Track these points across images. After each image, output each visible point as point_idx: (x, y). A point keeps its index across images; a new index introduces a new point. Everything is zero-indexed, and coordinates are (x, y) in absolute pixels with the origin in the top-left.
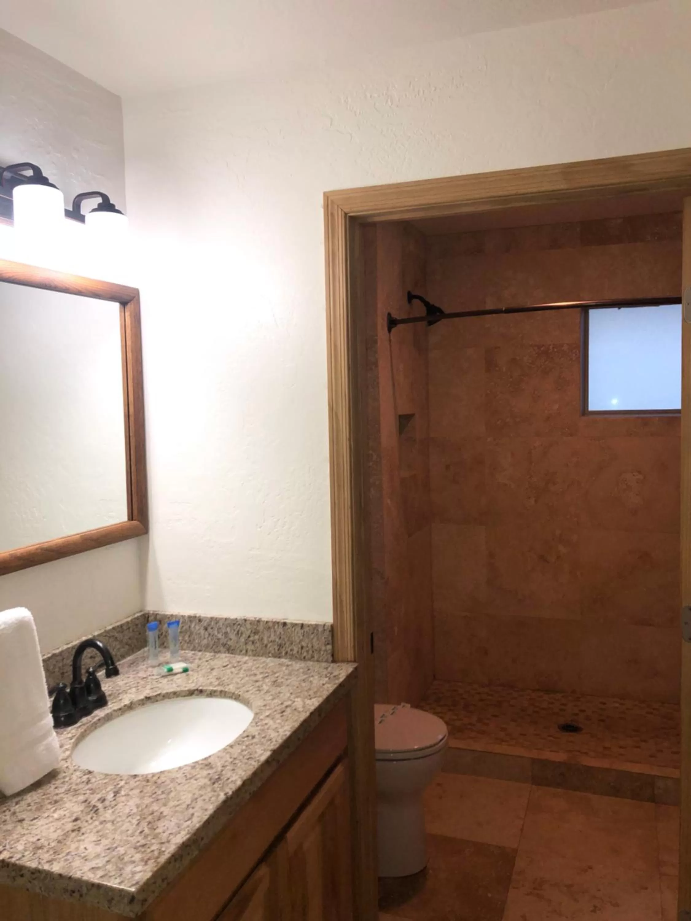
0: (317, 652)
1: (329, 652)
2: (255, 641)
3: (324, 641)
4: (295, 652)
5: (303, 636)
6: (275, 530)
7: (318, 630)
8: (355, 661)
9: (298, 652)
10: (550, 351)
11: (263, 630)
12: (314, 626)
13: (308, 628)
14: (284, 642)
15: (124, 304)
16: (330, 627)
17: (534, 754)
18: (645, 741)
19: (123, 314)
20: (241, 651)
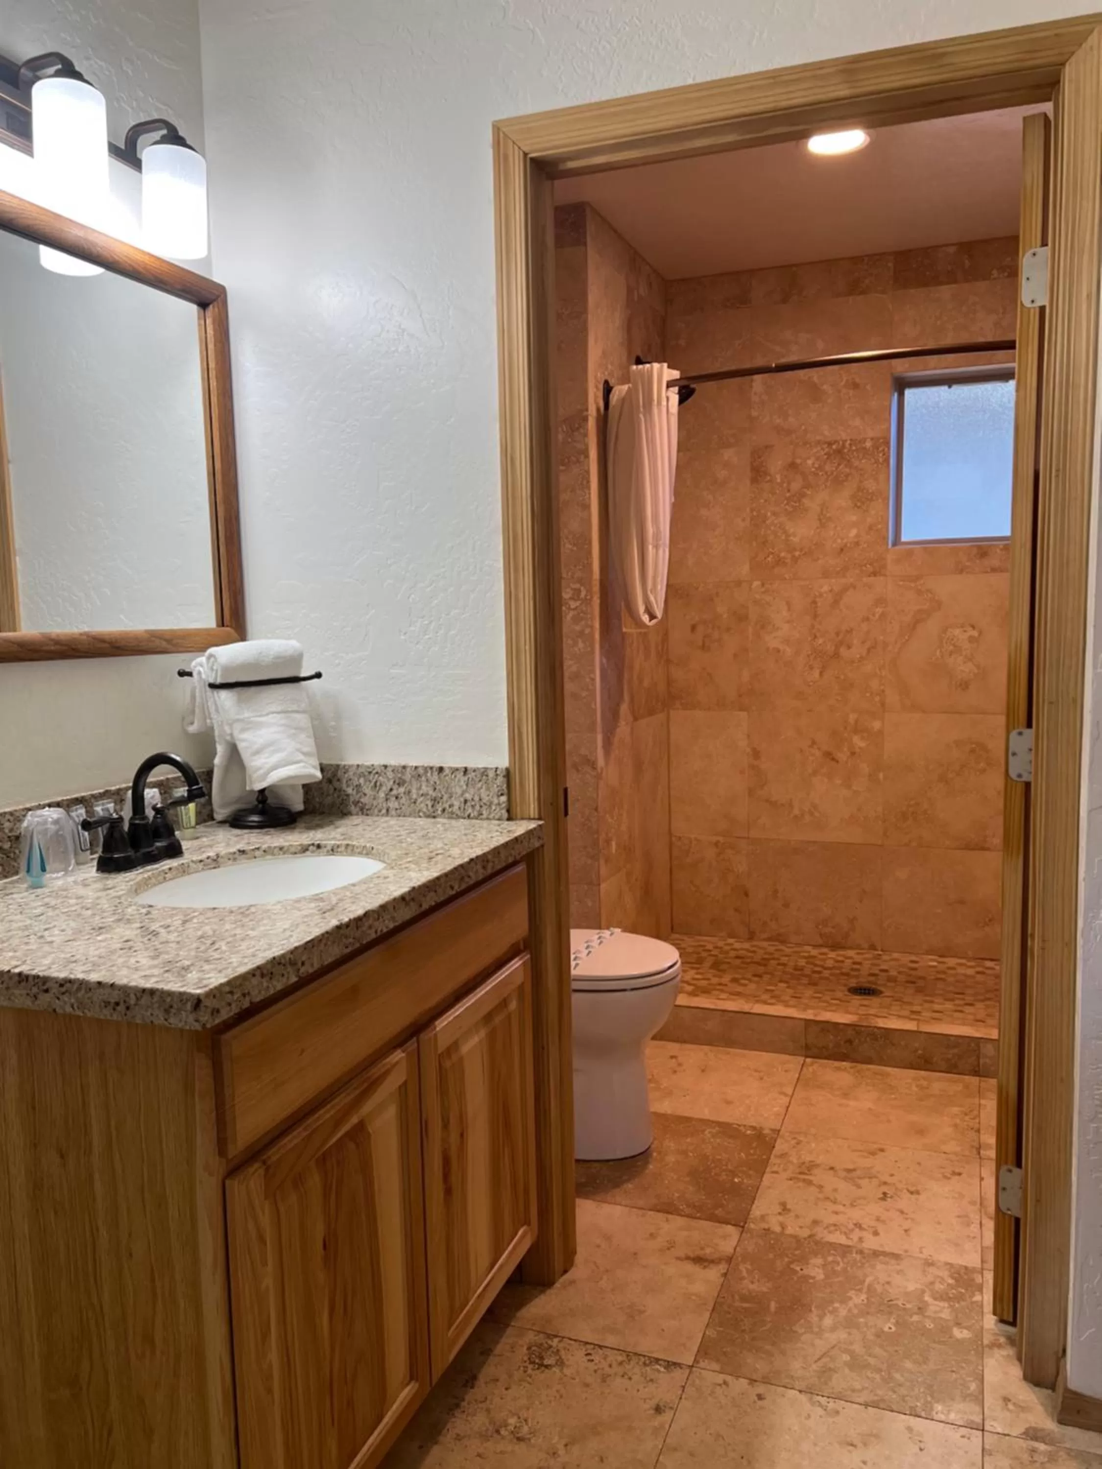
0: (486, 807)
1: (504, 805)
2: (400, 796)
3: (496, 790)
4: (456, 808)
5: (467, 785)
6: (427, 637)
7: (487, 776)
8: (540, 819)
9: (460, 808)
10: (846, 451)
11: (411, 780)
12: (482, 770)
13: (473, 774)
14: (440, 796)
15: (203, 305)
16: (504, 773)
17: (809, 1015)
18: (971, 1005)
19: (202, 322)
20: (380, 811)
